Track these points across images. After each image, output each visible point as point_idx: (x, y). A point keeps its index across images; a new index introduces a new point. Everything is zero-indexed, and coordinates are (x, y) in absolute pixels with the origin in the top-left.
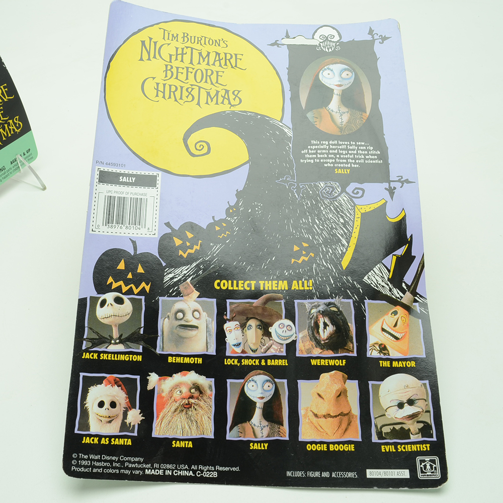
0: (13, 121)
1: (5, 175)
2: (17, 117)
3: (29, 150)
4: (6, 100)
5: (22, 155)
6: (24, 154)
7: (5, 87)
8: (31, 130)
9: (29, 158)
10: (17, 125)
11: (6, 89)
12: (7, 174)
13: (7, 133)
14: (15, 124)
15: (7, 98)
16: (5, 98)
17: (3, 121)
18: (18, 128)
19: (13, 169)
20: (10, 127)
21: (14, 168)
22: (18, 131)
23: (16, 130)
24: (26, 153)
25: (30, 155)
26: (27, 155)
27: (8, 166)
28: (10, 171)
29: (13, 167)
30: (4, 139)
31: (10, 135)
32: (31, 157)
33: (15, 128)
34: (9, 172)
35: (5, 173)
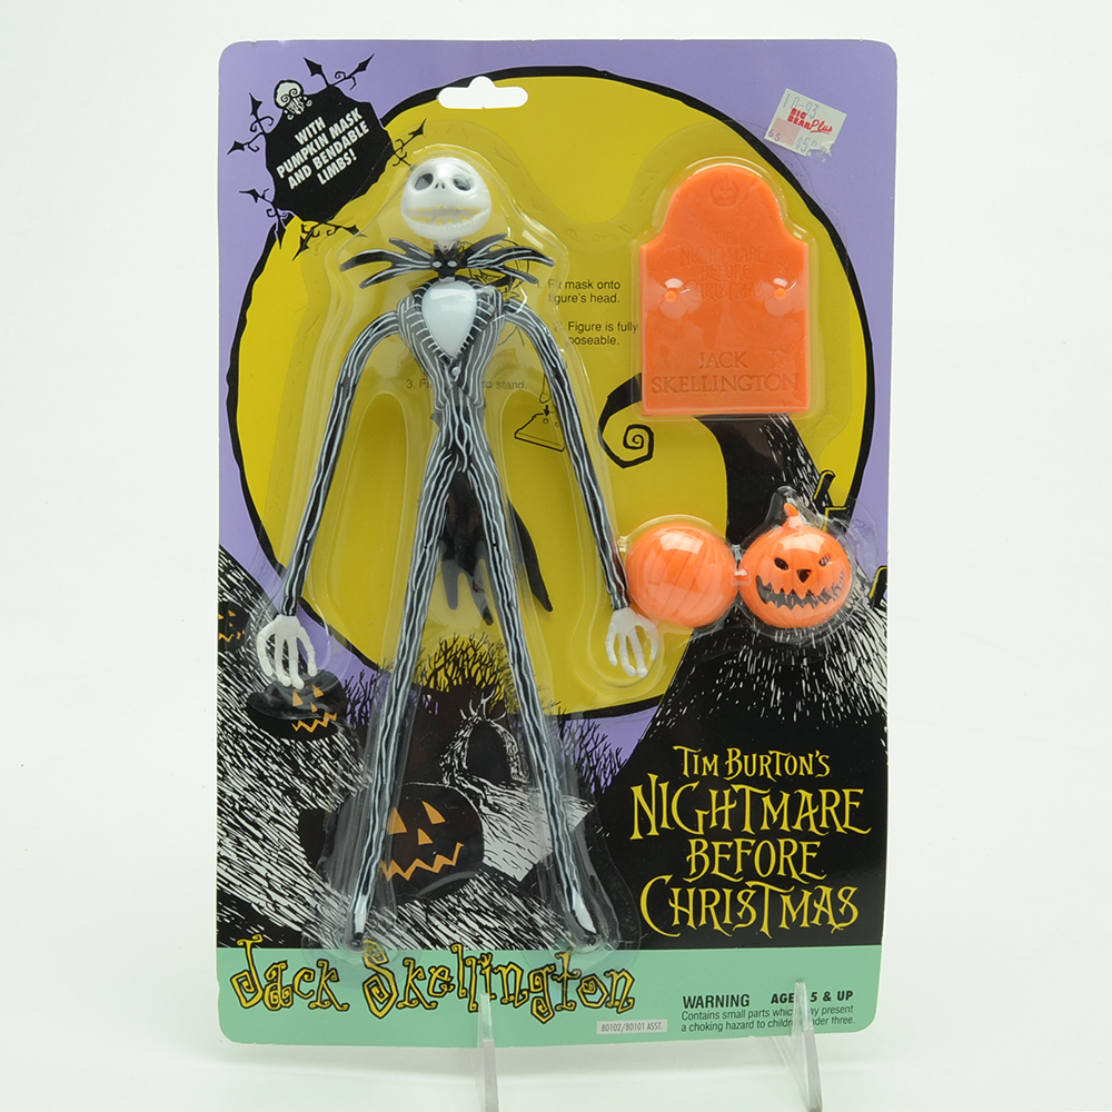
0: (834, 895)
1: (740, 1020)
2: (853, 890)
3: (850, 994)
4: (839, 829)
5: (820, 996)
6: (827, 997)
7: (854, 797)
8: (879, 942)
9: (839, 1016)
10: (842, 910)
11: (857, 804)
12: (745, 1020)
13: (800, 915)
14: (836, 904)
15: (846, 825)
16: (842, 823)
17: (803, 877)
18: (838, 918)
19: (771, 1018)
20: (816, 905)
21: (777, 1018)
22: (837, 926)
23: (831, 921)
24: (834, 996)
25: (842, 1010)
26: (834, 1002)
27: (761, 1001)
28: (761, 1019)
29: (775, 1013)
30: (784, 925)
31: (805, 924)
32: (847, 1015)
33: (830, 913)
34: (756, 1020)
35: (740, 1015)
